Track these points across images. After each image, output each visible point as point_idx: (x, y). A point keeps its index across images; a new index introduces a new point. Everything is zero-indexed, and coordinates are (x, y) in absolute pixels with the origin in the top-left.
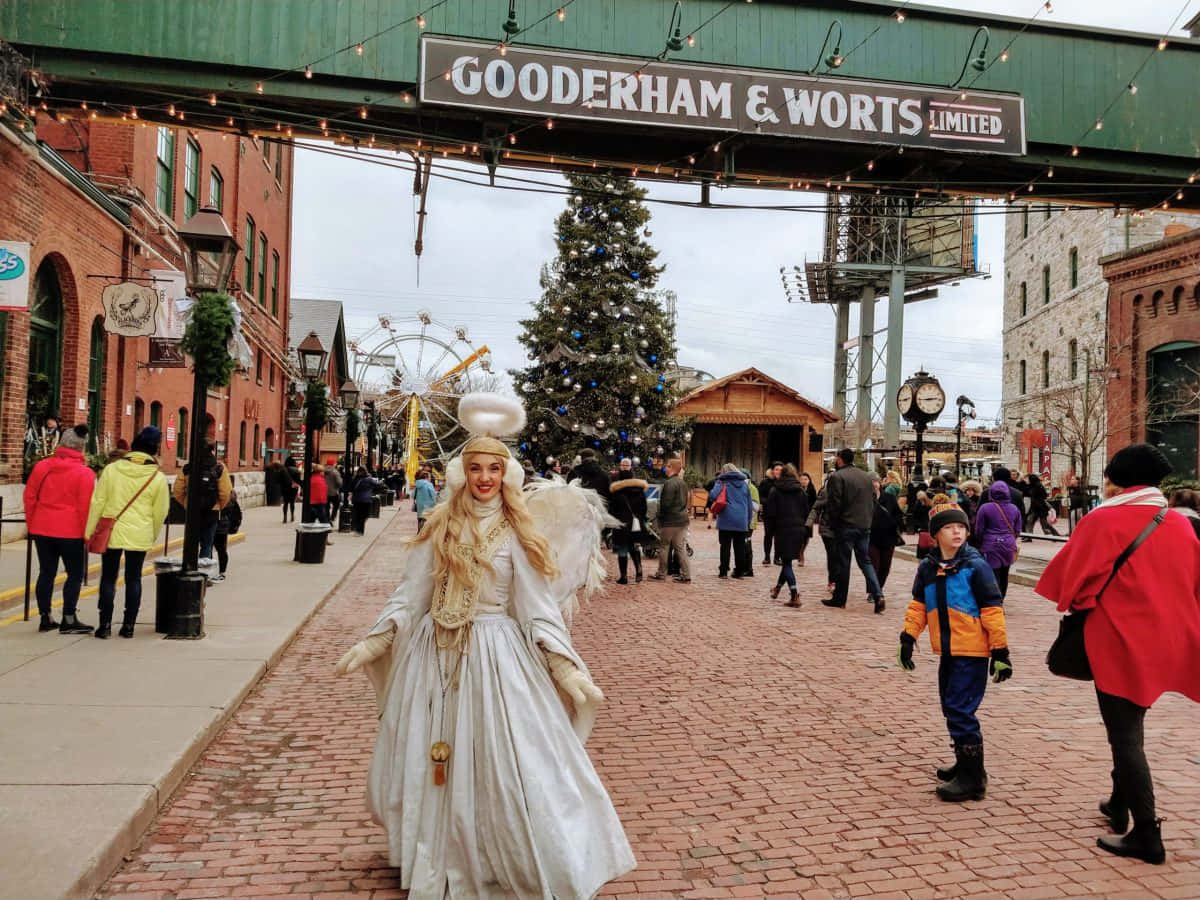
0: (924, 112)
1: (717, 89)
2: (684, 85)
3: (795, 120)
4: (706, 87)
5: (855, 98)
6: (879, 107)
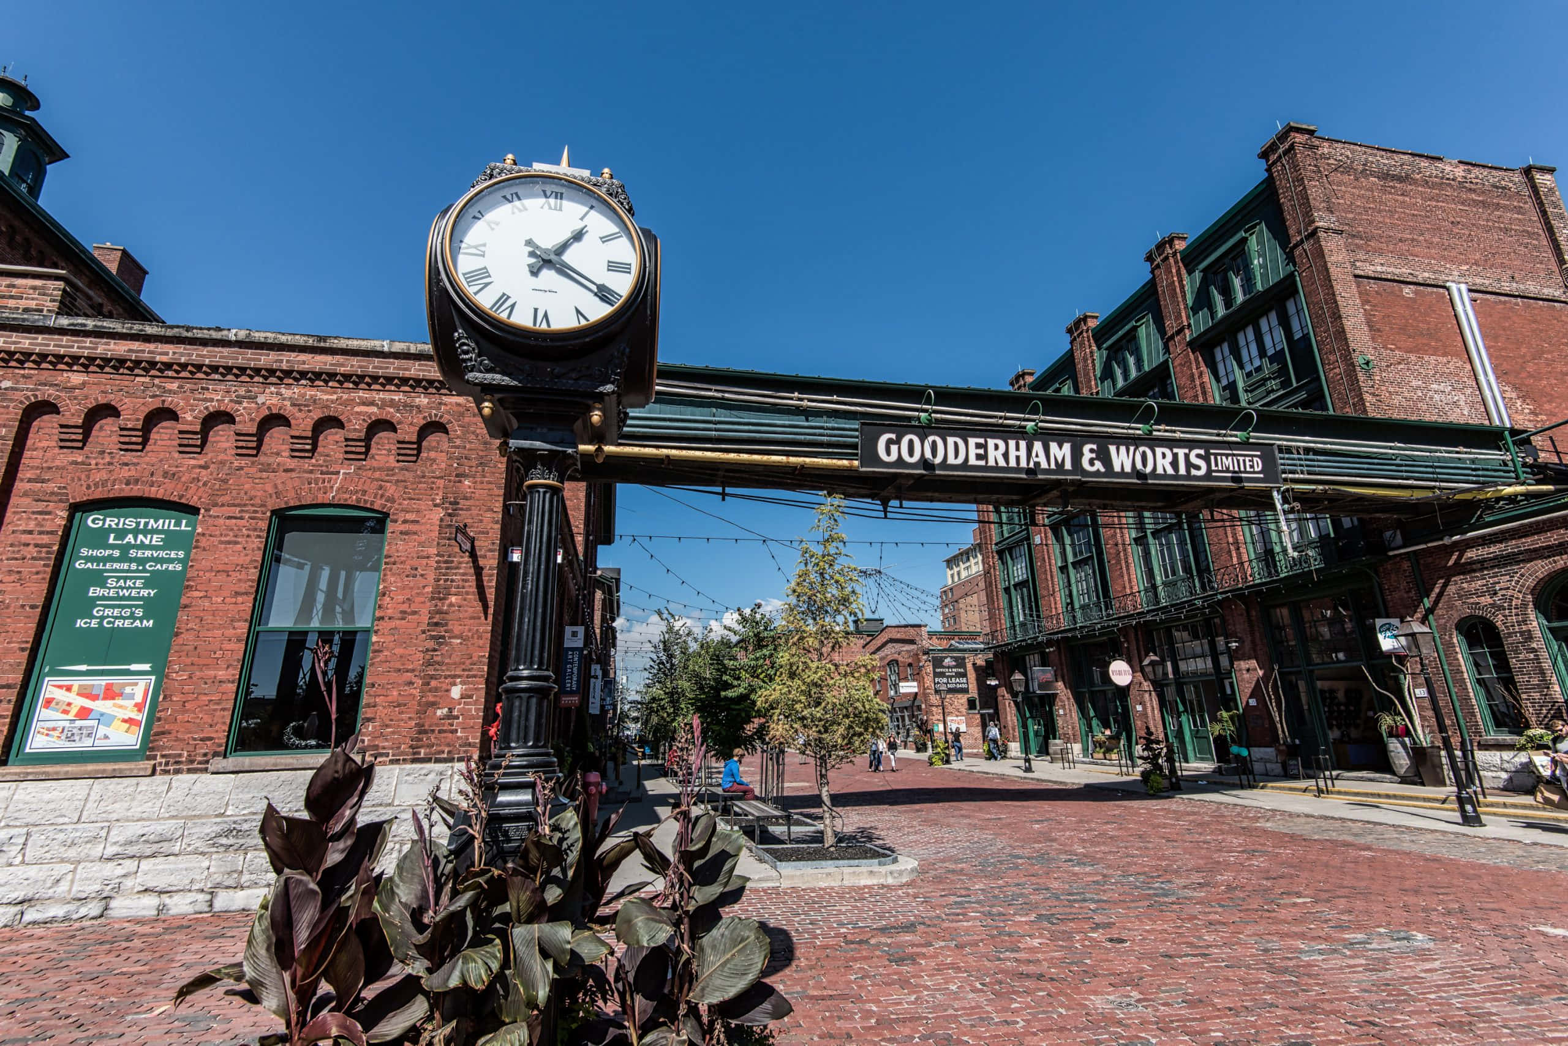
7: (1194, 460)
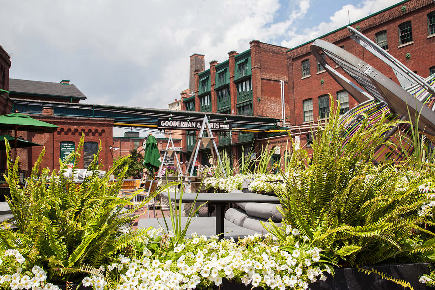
7: (217, 125)
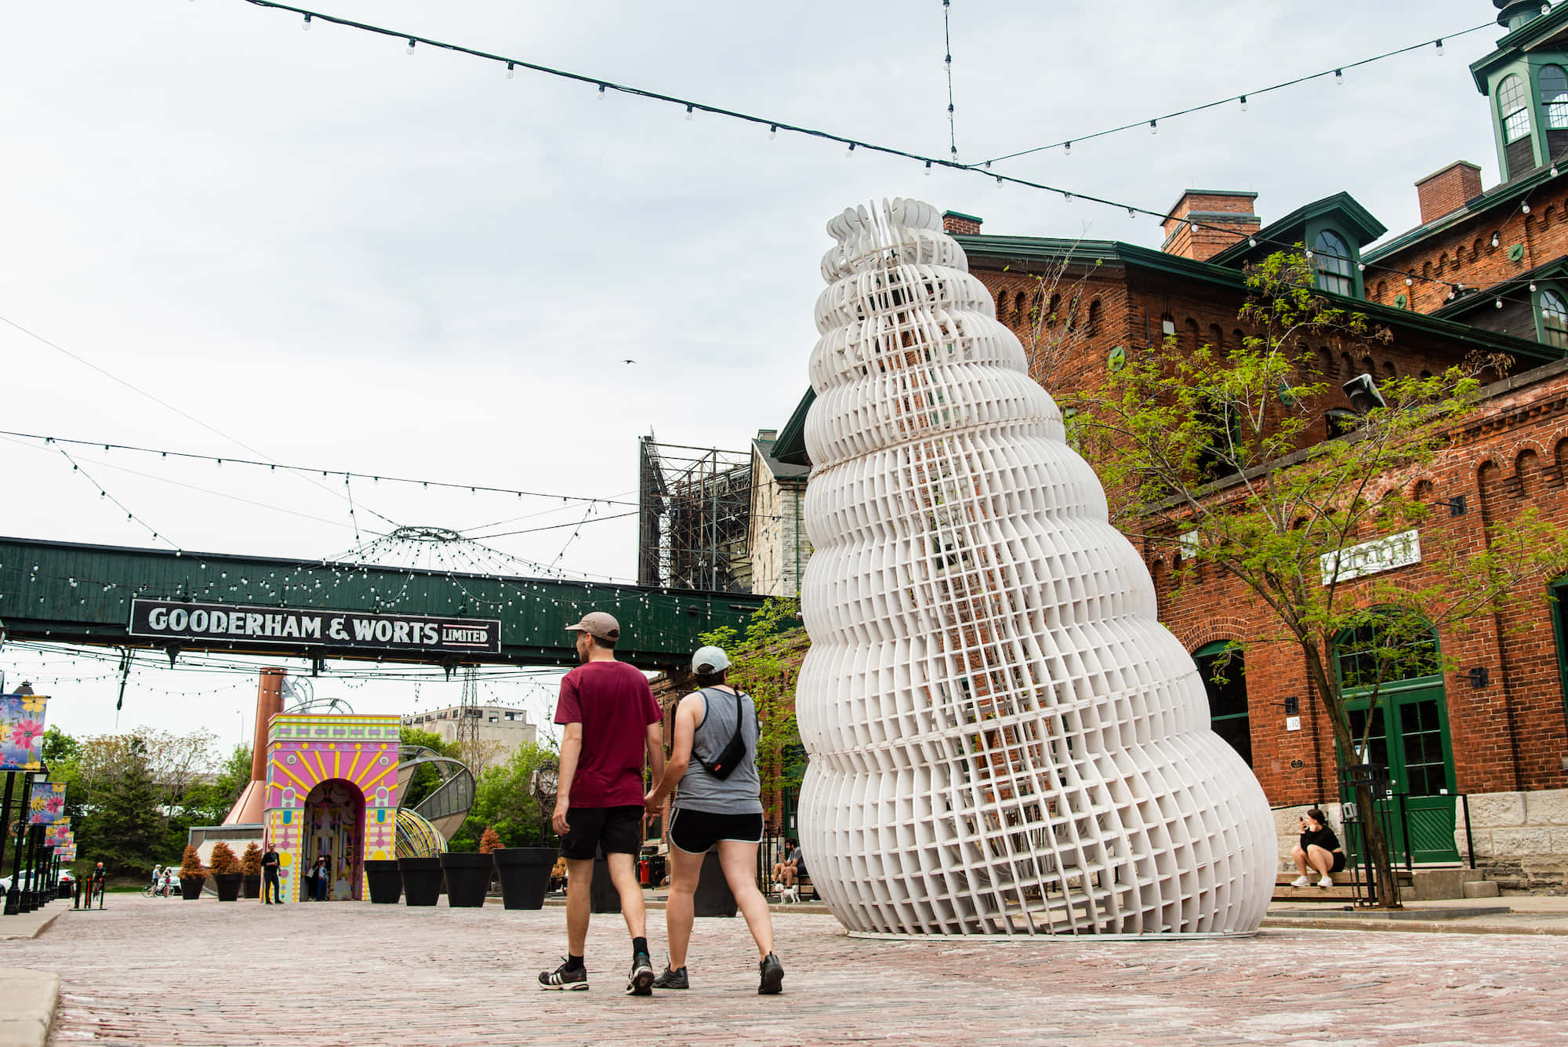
0: (439, 632)
1: (312, 621)
2: (292, 620)
3: (359, 638)
4: (306, 620)
5: (397, 624)
6: (411, 629)
